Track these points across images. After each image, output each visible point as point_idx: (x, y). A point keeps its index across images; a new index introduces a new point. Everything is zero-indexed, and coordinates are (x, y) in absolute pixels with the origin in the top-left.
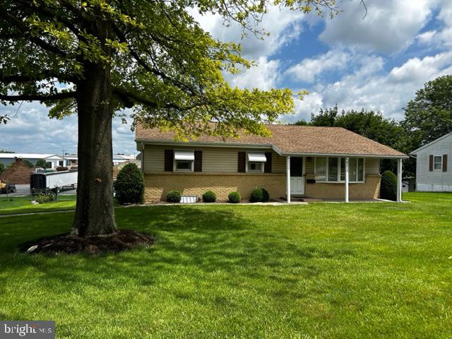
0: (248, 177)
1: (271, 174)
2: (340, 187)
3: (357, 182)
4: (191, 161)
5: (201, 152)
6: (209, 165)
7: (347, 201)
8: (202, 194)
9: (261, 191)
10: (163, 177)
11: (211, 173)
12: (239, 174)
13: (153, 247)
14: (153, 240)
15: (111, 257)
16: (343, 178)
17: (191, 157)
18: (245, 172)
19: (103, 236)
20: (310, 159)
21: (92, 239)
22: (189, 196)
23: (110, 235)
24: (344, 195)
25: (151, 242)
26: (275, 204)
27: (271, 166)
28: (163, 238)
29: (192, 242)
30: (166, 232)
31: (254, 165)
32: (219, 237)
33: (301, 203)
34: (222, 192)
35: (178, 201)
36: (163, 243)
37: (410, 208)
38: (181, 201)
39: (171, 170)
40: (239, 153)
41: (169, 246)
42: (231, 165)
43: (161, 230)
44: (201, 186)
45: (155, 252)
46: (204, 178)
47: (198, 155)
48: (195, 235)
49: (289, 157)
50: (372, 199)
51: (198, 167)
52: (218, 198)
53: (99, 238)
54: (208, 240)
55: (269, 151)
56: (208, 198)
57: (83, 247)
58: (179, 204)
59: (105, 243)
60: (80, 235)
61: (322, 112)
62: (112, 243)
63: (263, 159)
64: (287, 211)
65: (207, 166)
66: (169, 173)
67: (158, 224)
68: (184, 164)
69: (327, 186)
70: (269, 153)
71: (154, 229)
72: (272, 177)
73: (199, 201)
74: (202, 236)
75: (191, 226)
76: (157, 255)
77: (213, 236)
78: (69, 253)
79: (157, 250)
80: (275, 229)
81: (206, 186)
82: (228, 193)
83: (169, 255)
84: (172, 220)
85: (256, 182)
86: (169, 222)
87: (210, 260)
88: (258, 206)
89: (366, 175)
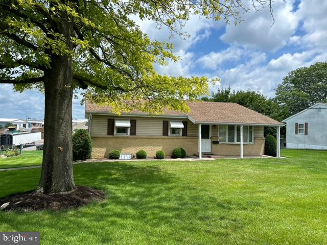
0: (170, 139)
1: (186, 137)
2: (236, 147)
3: (248, 143)
4: (128, 127)
5: (135, 121)
6: (141, 130)
7: (242, 157)
8: (136, 152)
9: (180, 150)
10: (106, 139)
11: (143, 137)
12: (164, 137)
13: (105, 201)
14: (103, 195)
15: (71, 213)
16: (239, 140)
17: (127, 124)
18: (167, 135)
19: (64, 193)
20: (215, 126)
21: (55, 196)
22: (126, 154)
23: (69, 192)
24: (240, 152)
25: (103, 196)
26: (190, 160)
27: (187, 131)
28: (111, 193)
29: (134, 196)
30: (112, 187)
31: (174, 130)
32: (155, 190)
33: (209, 159)
34: (151, 150)
35: (117, 158)
36: (112, 198)
37: (287, 162)
38: (120, 158)
39: (112, 134)
40: (164, 122)
41: (117, 201)
42: (158, 130)
43: (108, 184)
44: (135, 146)
45: (107, 207)
46: (137, 140)
47: (133, 123)
48: (136, 190)
49: (201, 125)
50: (259, 155)
51: (133, 132)
52: (148, 155)
53: (61, 196)
54: (146, 193)
55: (186, 120)
56: (141, 156)
57: (48, 204)
58: (118, 161)
59: (66, 200)
60: (44, 193)
61: (219, 91)
62: (72, 200)
63: (181, 126)
64: (200, 166)
65: (140, 131)
66: (111, 136)
67: (104, 178)
68: (122, 130)
69: (227, 146)
70: (186, 122)
71: (102, 183)
72: (188, 140)
73: (133, 157)
74: (141, 190)
75: (130, 180)
76: (109, 210)
77: (150, 189)
78: (36, 209)
79: (109, 204)
80: (196, 182)
81: (139, 146)
82: (155, 152)
83: (118, 209)
84: (114, 174)
85: (176, 143)
86: (113, 177)
87: (153, 214)
88: (179, 161)
89: (254, 137)
